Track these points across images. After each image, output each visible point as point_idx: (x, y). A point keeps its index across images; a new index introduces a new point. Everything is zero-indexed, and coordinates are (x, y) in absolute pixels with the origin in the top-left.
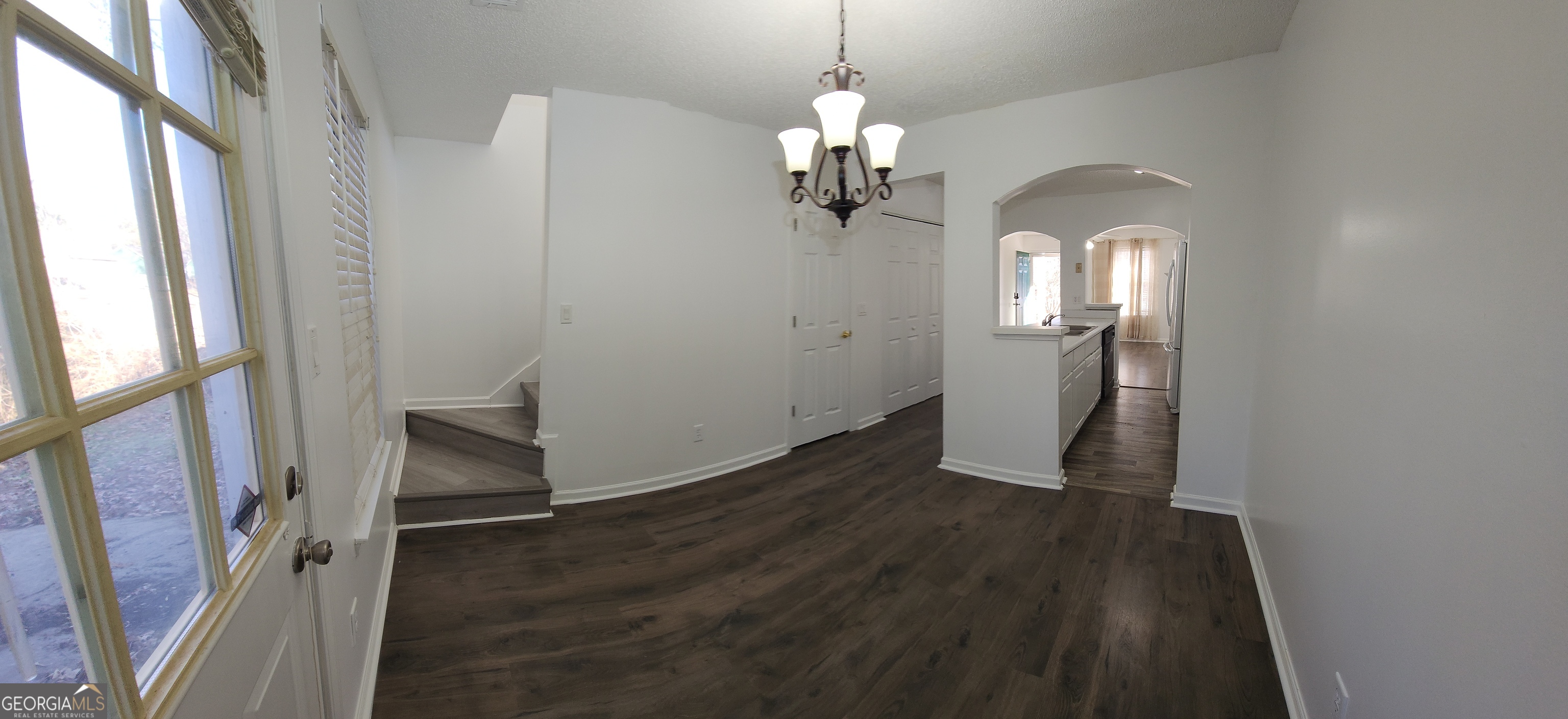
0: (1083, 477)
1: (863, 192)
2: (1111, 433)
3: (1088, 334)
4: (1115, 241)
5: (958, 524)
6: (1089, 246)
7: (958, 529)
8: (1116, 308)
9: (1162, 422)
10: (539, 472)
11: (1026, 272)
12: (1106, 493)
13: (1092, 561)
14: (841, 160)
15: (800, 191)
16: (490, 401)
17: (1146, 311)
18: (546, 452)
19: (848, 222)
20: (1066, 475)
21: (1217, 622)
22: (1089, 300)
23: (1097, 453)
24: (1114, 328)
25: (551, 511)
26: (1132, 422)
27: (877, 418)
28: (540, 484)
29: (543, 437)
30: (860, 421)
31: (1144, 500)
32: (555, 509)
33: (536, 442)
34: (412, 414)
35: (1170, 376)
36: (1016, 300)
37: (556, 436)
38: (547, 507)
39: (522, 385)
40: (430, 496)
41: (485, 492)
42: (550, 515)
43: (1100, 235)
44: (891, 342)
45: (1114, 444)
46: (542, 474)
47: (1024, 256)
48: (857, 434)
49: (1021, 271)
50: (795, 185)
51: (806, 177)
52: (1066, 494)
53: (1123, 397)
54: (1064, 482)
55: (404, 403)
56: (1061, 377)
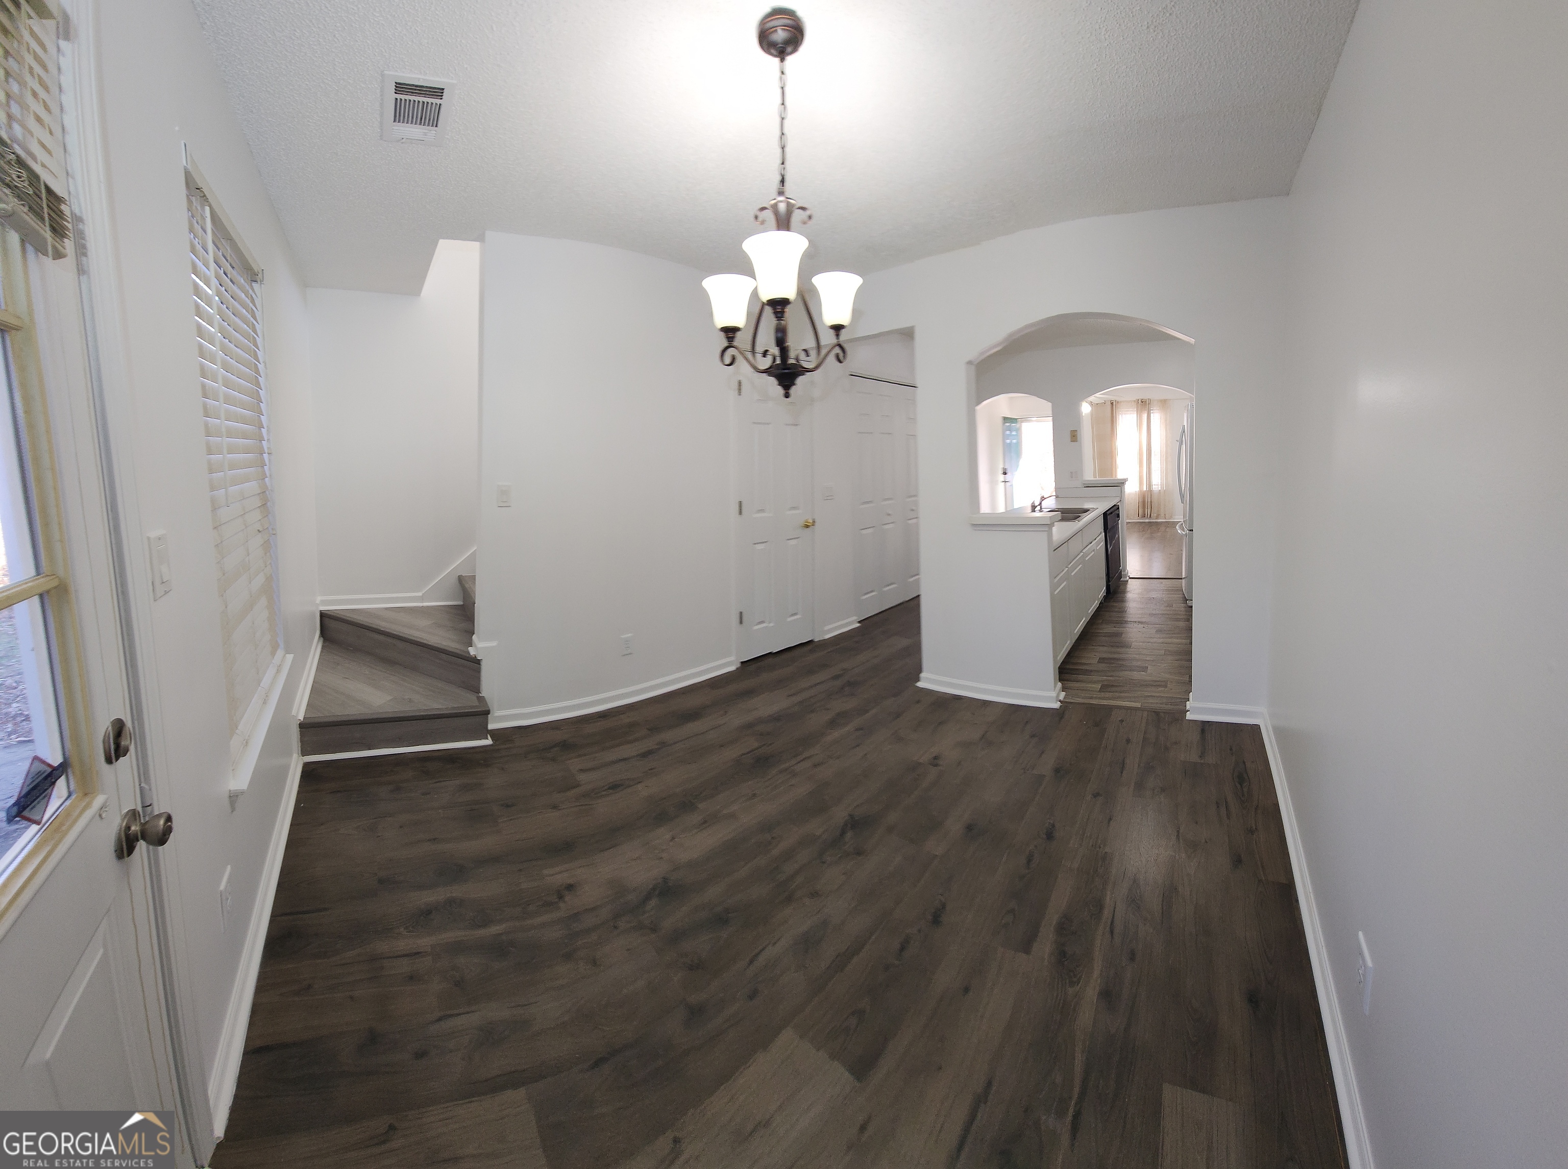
0: (1083, 690)
1: (813, 353)
2: (1118, 635)
3: (1086, 518)
4: (1118, 402)
5: (936, 758)
6: (1086, 408)
7: (936, 765)
8: (1120, 484)
9: (1179, 617)
10: (475, 688)
11: (1014, 441)
12: (1110, 708)
13: (1096, 795)
14: (779, 315)
15: (731, 351)
16: (422, 599)
17: (1158, 485)
18: (483, 664)
19: (793, 390)
20: (1064, 689)
21: (1237, 861)
22: (1089, 475)
23: (1102, 660)
24: (1118, 508)
25: (489, 736)
26: (1144, 620)
27: (850, 623)
28: (476, 703)
29: (480, 647)
30: (826, 628)
31: (1157, 713)
32: (495, 734)
33: (472, 651)
34: (326, 614)
35: (1186, 561)
36: (1005, 477)
37: (494, 644)
38: (483, 731)
39: (461, 579)
40: (342, 719)
41: (411, 714)
42: (488, 742)
43: (1098, 395)
44: (864, 532)
45: (1122, 647)
46: (479, 690)
47: (1013, 422)
48: (824, 644)
49: (1008, 441)
50: (726, 344)
51: (738, 334)
52: (1064, 713)
53: (1134, 591)
54: (1061, 698)
55: (318, 602)
56: (1053, 576)
